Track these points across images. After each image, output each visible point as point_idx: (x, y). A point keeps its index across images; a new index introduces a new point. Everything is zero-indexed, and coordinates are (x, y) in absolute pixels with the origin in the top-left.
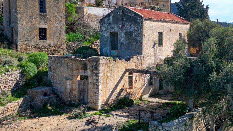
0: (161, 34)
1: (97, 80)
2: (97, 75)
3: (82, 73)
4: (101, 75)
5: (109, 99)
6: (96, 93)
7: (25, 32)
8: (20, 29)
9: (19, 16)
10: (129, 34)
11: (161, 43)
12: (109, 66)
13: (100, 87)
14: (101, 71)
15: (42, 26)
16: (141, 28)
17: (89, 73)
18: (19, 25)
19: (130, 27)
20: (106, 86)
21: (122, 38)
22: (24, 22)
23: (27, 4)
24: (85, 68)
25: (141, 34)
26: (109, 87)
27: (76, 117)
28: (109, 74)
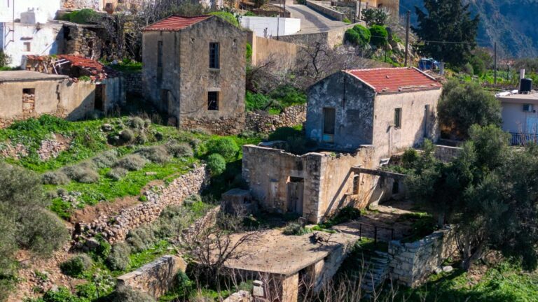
0: (398, 111)
1: (317, 185)
2: (317, 178)
3: (294, 173)
4: (322, 178)
5: (329, 209)
6: (315, 202)
7: (189, 99)
8: (183, 96)
9: (182, 76)
10: (353, 114)
11: (398, 123)
12: (331, 166)
13: (320, 194)
14: (322, 173)
15: (213, 89)
16: (372, 106)
17: (305, 174)
18: (182, 89)
19: (355, 103)
20: (327, 192)
21: (341, 117)
22: (189, 85)
23: (193, 57)
24: (299, 167)
25: (371, 115)
26: (330, 193)
27: (295, 232)
28: (331, 176)
